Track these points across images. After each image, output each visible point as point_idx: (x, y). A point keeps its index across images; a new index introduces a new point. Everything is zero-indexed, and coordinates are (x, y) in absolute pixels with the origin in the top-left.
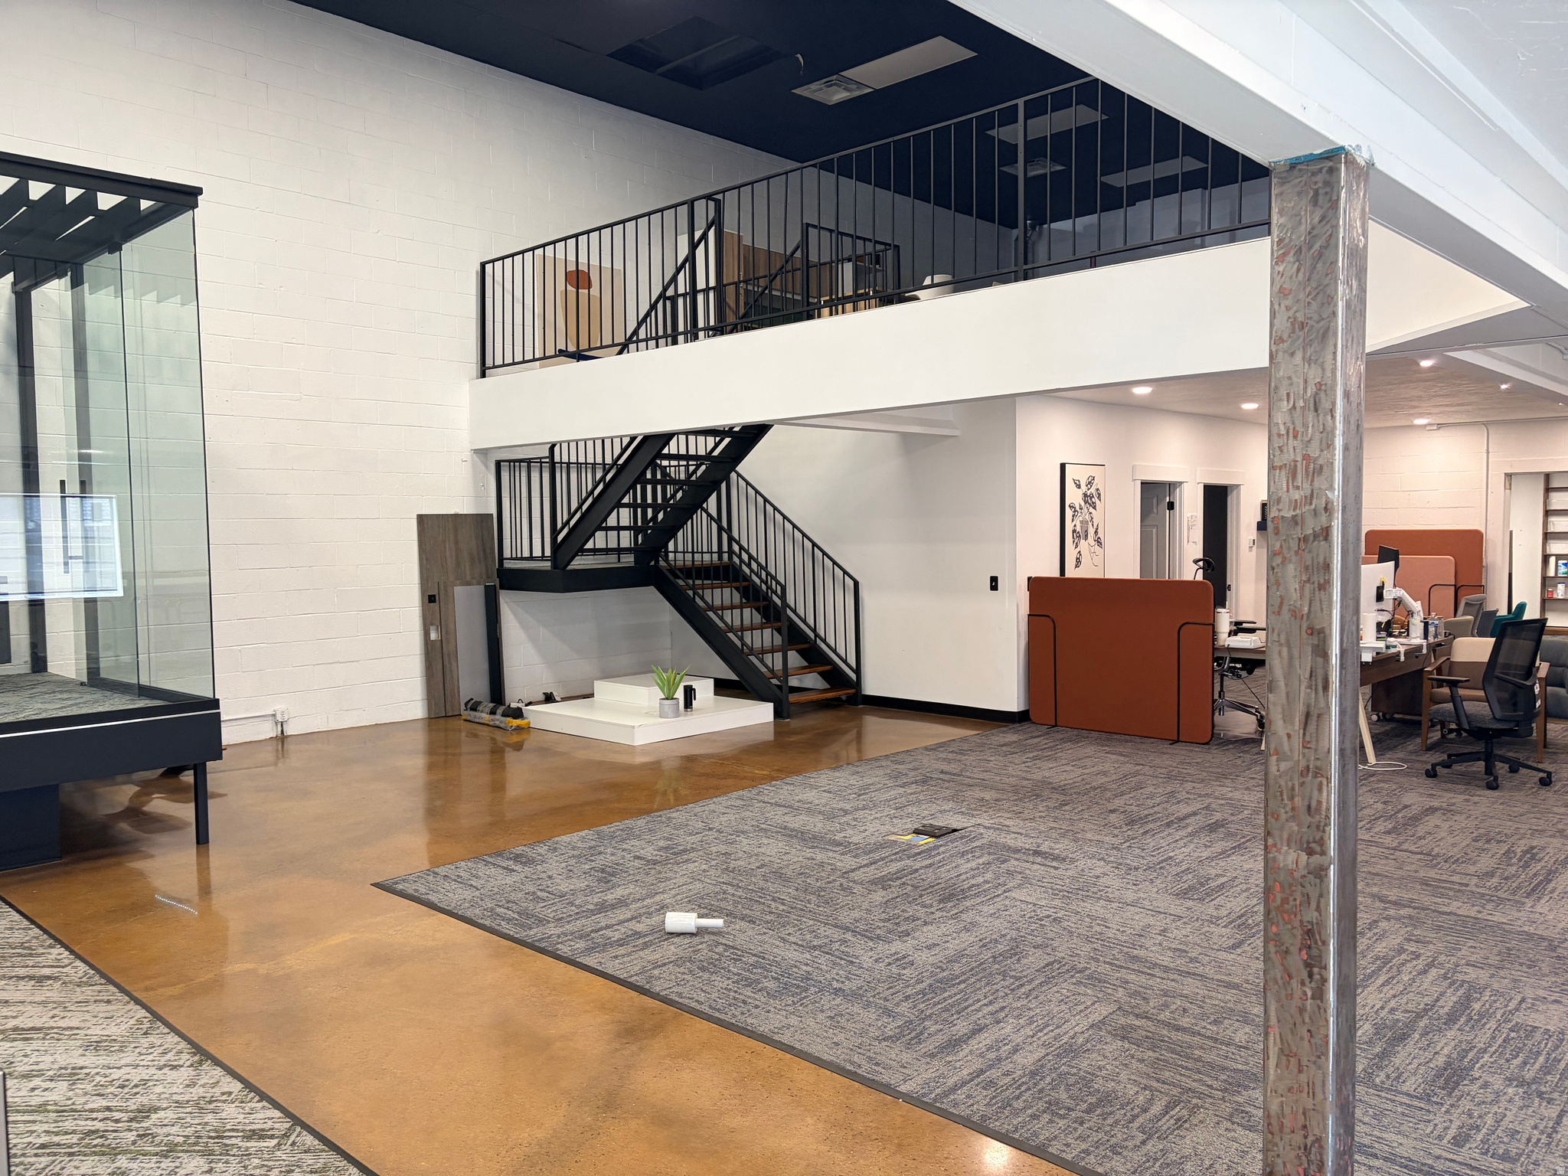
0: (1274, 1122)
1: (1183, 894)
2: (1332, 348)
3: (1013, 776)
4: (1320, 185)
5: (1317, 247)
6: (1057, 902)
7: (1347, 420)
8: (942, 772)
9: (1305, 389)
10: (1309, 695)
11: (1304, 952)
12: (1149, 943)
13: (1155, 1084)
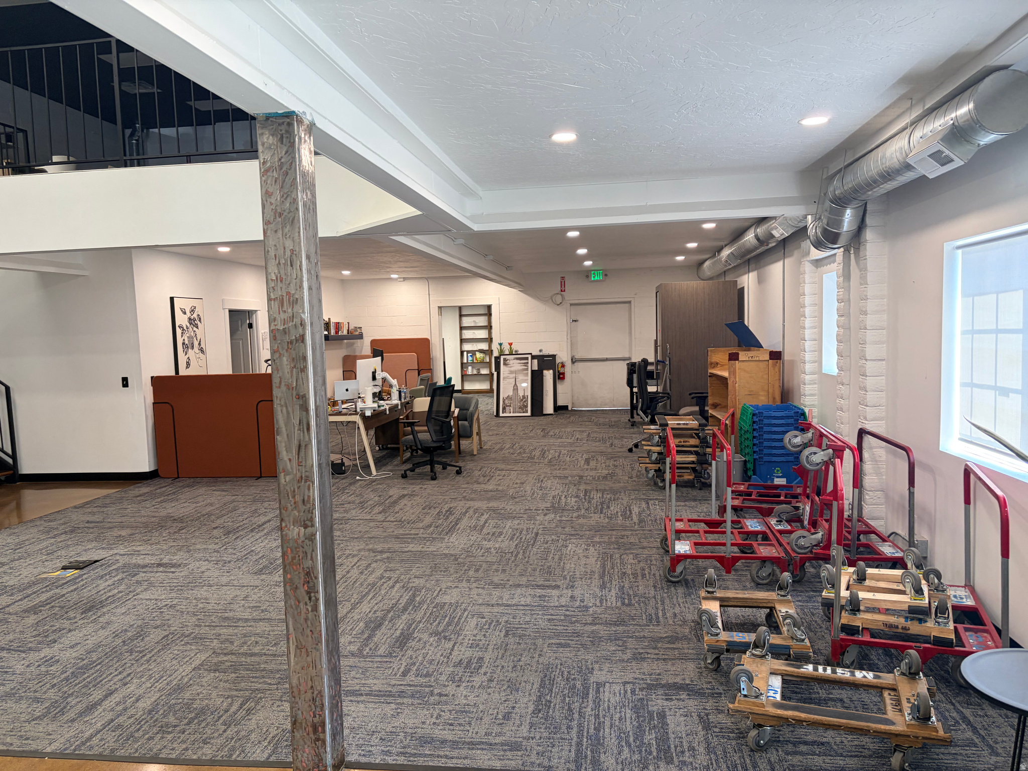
0: (295, 690)
1: (260, 572)
2: (297, 230)
3: (145, 516)
4: (283, 132)
5: (284, 169)
6: (174, 595)
7: (309, 271)
8: (88, 522)
9: (284, 252)
10: (300, 434)
11: (306, 586)
12: (235, 607)
13: (235, 693)
